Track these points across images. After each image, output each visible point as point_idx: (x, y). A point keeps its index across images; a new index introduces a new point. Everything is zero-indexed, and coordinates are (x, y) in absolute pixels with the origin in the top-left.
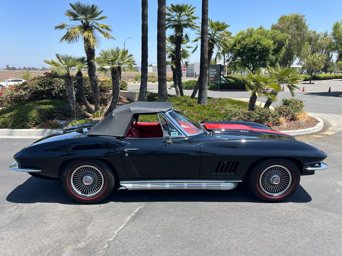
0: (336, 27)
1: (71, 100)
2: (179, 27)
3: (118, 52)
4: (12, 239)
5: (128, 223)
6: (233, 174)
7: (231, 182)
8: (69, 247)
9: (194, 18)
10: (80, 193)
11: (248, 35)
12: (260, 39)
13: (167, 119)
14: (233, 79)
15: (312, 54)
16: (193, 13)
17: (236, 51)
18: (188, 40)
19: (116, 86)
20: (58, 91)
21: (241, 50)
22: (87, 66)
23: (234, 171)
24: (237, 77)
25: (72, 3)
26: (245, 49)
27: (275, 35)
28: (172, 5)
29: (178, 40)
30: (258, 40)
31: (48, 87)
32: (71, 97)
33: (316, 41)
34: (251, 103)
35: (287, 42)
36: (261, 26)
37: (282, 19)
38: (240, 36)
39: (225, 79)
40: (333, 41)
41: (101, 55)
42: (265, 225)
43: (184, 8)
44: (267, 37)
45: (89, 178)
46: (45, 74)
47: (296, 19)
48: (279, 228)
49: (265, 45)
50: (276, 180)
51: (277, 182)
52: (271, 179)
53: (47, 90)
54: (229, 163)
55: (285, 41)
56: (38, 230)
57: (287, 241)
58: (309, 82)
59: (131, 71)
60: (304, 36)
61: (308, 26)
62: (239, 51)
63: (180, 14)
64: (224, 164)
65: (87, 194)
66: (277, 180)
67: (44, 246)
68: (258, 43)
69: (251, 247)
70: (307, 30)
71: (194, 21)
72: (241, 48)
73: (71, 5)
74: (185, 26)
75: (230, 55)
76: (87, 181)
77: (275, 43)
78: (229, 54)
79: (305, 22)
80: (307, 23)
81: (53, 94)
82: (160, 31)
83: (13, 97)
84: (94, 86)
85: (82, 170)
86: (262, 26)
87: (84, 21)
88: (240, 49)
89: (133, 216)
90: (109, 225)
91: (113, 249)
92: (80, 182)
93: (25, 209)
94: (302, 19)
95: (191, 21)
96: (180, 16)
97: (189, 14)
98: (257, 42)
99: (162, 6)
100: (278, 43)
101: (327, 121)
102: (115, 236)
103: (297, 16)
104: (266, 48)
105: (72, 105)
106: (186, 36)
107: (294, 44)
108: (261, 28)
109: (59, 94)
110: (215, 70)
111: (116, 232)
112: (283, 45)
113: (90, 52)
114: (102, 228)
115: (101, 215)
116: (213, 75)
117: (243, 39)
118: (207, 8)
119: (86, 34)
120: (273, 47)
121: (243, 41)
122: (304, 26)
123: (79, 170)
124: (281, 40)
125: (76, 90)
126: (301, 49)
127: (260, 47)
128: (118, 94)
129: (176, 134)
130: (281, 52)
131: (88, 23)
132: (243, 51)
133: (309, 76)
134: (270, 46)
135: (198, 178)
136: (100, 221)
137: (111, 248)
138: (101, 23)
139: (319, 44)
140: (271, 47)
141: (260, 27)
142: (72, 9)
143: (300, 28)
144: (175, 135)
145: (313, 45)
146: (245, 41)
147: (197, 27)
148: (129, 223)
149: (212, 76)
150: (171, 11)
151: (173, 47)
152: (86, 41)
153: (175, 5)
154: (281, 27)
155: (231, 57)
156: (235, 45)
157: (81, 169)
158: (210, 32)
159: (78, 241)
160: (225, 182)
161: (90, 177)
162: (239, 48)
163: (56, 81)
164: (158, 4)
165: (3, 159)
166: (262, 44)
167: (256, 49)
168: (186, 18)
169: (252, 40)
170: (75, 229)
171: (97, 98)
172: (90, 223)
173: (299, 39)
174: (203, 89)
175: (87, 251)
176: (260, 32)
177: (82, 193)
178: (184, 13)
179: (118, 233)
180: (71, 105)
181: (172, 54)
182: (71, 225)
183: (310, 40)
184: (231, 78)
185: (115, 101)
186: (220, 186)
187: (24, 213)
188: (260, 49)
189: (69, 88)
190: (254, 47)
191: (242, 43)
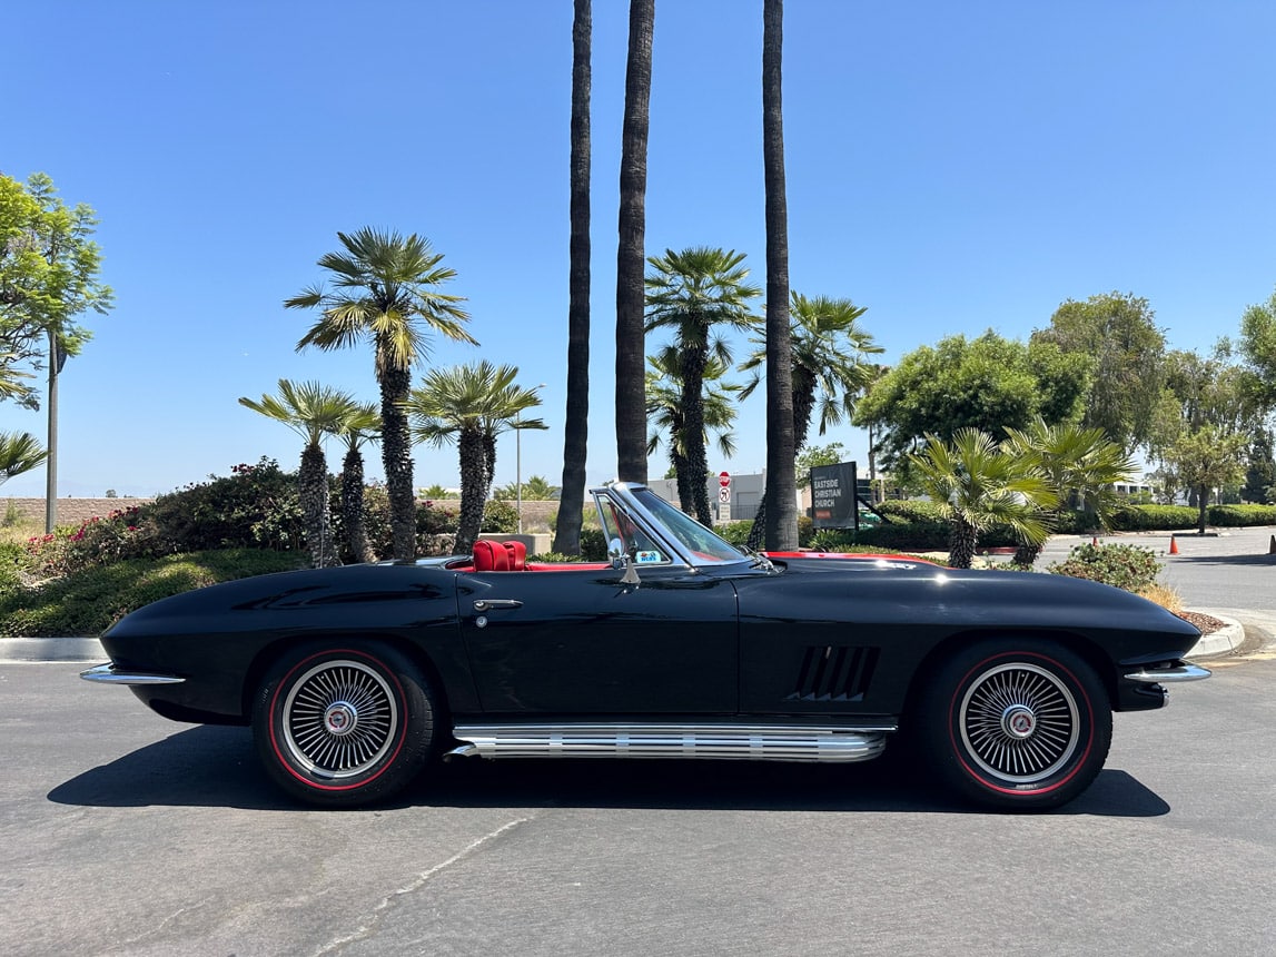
0: (1255, 324)
1: (314, 537)
2: (694, 322)
3: (485, 375)
4: (54, 884)
5: (472, 854)
6: (859, 698)
7: (857, 733)
8: (251, 907)
9: (745, 293)
10: (310, 766)
11: (945, 361)
12: (988, 373)
13: (625, 507)
14: (904, 515)
15: (1195, 428)
16: (738, 276)
17: (904, 416)
18: (725, 358)
19: (473, 487)
20: (273, 522)
21: (923, 411)
22: (379, 434)
23: (863, 688)
24: (919, 510)
25: (347, 235)
26: (937, 406)
27: (1044, 360)
28: (668, 252)
29: (690, 364)
30: (982, 376)
31: (243, 510)
32: (316, 525)
33: (1201, 388)
34: (956, 555)
35: (1089, 383)
36: (990, 330)
37: (1067, 315)
38: (918, 366)
39: (873, 515)
40: (1255, 369)
41: (428, 383)
42: (982, 866)
43: (709, 259)
44: (1015, 367)
45: (348, 707)
46: (235, 471)
47: (1115, 313)
48: (1034, 872)
49: (1008, 391)
50: (1020, 720)
51: (1026, 730)
52: (1003, 720)
53: (239, 520)
54: (841, 653)
55: (1080, 377)
56: (147, 867)
57: (1063, 902)
58: (1196, 531)
59: (538, 499)
60: (1152, 370)
61: (1162, 334)
62: (915, 414)
63: (697, 282)
64: (824, 661)
65: (336, 768)
66: (1026, 722)
67: (164, 903)
68: (984, 386)
69: (919, 916)
70: (1159, 348)
71: (742, 301)
72: (922, 404)
73: (342, 237)
74: (716, 316)
75: (886, 431)
76: (340, 717)
77: (1043, 385)
78: (880, 426)
79: (1150, 320)
80: (1158, 325)
81: (253, 535)
82: (625, 314)
83: (118, 545)
84: (399, 495)
85: (325, 681)
86: (994, 330)
87: (382, 287)
88: (919, 409)
89: (492, 838)
90: (401, 859)
91: (406, 912)
92: (316, 725)
93: (110, 820)
94: (1139, 313)
95: (733, 302)
96: (697, 287)
97: (727, 277)
98: (977, 382)
99: (632, 236)
100: (1057, 383)
101: (1259, 629)
102: (420, 882)
103: (1120, 303)
104: (1015, 402)
105: (316, 556)
106: (720, 348)
107: (1120, 397)
108: (989, 337)
109: (276, 533)
110: (835, 483)
111: (425, 875)
112: (1076, 391)
113: (394, 380)
114: (377, 864)
115: (377, 834)
116: (827, 499)
117: (929, 374)
118: (783, 252)
119: (383, 322)
120: (1040, 397)
121: (927, 381)
122: (1148, 335)
123: (313, 678)
124: (1065, 374)
125: (338, 519)
126: (1147, 414)
127: (992, 399)
128: (477, 516)
129: (653, 557)
130: (1069, 415)
131: (392, 295)
132: (931, 416)
133: (1193, 510)
134: (1026, 396)
135: (735, 715)
136: (372, 848)
137: (400, 910)
138: (434, 291)
139: (1215, 397)
140: (1030, 397)
141: (985, 335)
142: (348, 252)
143: (1135, 342)
144: (653, 562)
145: (1192, 401)
146: (936, 380)
147: (755, 319)
148: (477, 853)
149: (825, 503)
150: (666, 272)
151: (677, 387)
152: (383, 340)
153: (678, 253)
154: (1063, 338)
155: (888, 436)
156: (900, 396)
157: (320, 674)
158: (800, 332)
159: (288, 893)
160: (834, 732)
161: (351, 707)
162: (915, 406)
163: (271, 490)
164: (618, 235)
165: (56, 708)
166: (997, 391)
167: (977, 406)
168: (716, 293)
169: (960, 375)
170: (278, 866)
171: (407, 539)
172: (335, 852)
173: (1136, 379)
174: (784, 513)
175: (315, 916)
176: (987, 348)
177: (319, 764)
178: (708, 278)
179: (433, 875)
180: (315, 553)
181: (671, 409)
182: (267, 857)
183: (1178, 384)
184: (896, 511)
185: (466, 540)
186: (816, 747)
187: (109, 827)
188: (994, 404)
189: (314, 493)
190: (968, 399)
191: (926, 386)
